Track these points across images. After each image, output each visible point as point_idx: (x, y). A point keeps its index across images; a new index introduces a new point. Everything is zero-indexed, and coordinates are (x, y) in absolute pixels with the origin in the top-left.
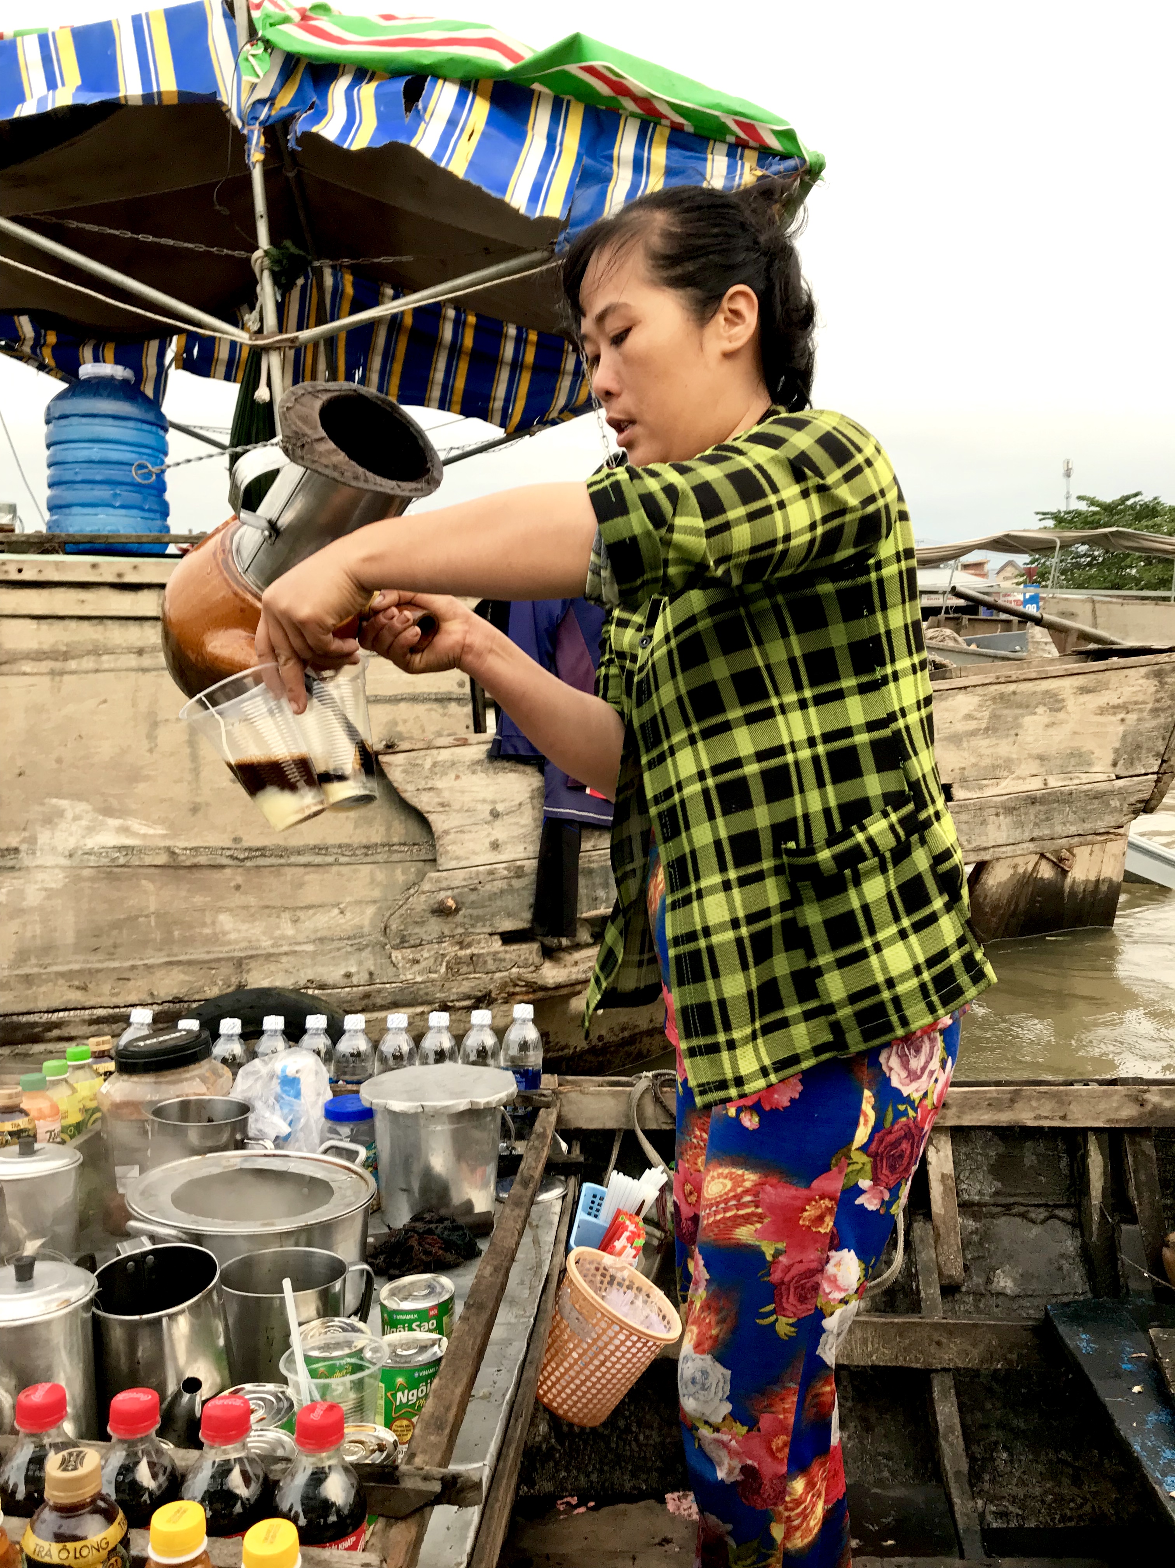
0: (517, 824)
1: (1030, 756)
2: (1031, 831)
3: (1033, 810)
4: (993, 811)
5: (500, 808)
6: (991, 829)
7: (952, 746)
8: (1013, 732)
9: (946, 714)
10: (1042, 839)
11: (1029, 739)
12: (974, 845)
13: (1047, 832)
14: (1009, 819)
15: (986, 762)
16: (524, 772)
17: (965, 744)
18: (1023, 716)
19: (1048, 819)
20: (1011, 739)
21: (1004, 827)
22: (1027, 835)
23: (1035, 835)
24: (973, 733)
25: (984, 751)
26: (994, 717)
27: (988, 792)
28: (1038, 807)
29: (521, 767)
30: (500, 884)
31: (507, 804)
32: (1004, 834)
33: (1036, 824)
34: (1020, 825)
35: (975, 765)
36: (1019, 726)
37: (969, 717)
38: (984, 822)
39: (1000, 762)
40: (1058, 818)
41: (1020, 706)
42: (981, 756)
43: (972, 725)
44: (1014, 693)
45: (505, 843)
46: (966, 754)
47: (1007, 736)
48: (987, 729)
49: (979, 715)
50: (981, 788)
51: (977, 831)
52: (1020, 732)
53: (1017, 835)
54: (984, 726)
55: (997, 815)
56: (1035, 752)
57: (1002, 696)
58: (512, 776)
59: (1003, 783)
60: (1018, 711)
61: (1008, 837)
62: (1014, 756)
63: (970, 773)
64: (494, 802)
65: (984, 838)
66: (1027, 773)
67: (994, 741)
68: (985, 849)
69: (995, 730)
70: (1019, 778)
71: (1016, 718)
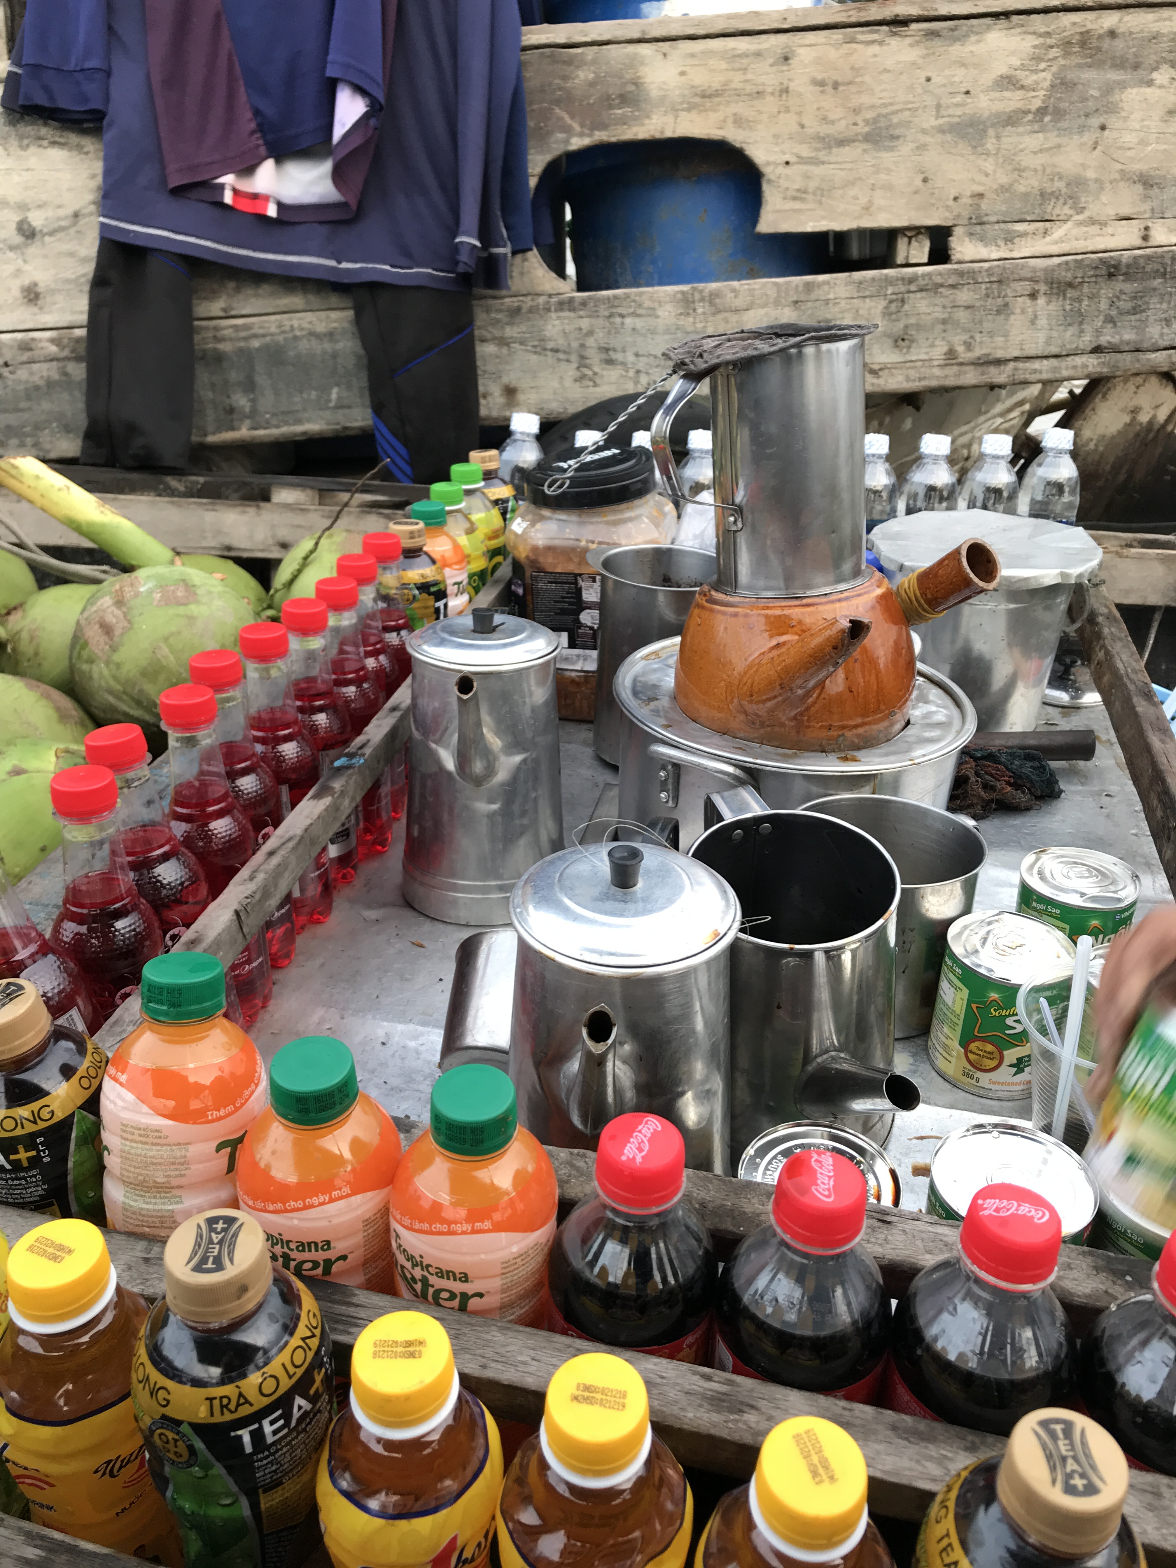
0: (72, 254)
1: (1125, 176)
2: (1098, 332)
3: (1107, 291)
4: (1027, 287)
5: (37, 219)
6: (1017, 323)
7: (963, 147)
8: (1095, 122)
9: (959, 74)
10: (1116, 350)
11: (1129, 138)
12: (977, 352)
13: (1129, 336)
14: (1055, 306)
15: (1029, 184)
16: (79, 148)
17: (990, 144)
18: (1123, 86)
19: (1135, 311)
20: (1088, 138)
21: (1042, 322)
22: (1087, 340)
23: (1104, 340)
24: (1011, 120)
25: (1028, 161)
26: (1062, 84)
27: (1023, 249)
28: (1119, 284)
29: (73, 138)
30: (43, 371)
31: (50, 213)
32: (1041, 337)
33: (1110, 320)
34: (1077, 318)
35: (1004, 189)
36: (1113, 109)
37: (1008, 82)
38: (1004, 309)
39: (1059, 185)
40: (1157, 307)
41: (1120, 64)
42: (1020, 170)
43: (1013, 100)
44: (1112, 34)
45: (53, 292)
46: (989, 165)
47: (1082, 129)
48: (1042, 112)
49: (1029, 79)
50: (1010, 239)
51: (987, 326)
52: (1112, 121)
53: (1068, 338)
54: (1037, 104)
55: (1033, 296)
56: (1137, 167)
57: (1085, 39)
58: (57, 155)
59: (1059, 232)
60: (1114, 76)
61: (1048, 342)
62: (1091, 174)
63: (992, 207)
64: (23, 207)
65: (999, 340)
66: (1111, 212)
67: (1053, 138)
68: (999, 362)
69: (1059, 114)
70: (1092, 222)
71: (1108, 90)
